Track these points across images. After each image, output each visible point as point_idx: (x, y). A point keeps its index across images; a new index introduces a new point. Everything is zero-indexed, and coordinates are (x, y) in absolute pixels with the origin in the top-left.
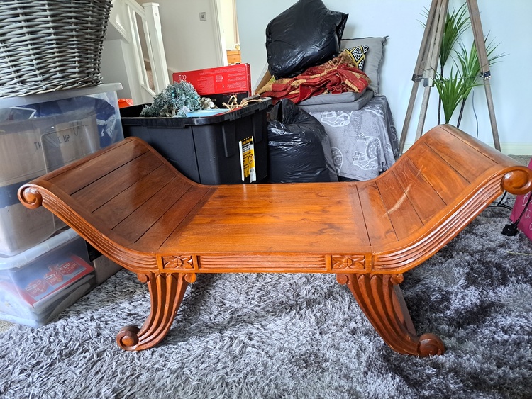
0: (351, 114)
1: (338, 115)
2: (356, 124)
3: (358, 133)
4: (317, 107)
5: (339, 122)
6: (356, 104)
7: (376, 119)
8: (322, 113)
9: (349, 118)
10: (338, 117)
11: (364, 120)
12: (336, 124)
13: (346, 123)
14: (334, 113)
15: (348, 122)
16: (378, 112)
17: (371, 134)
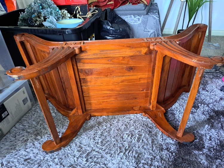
0: (142, 17)
1: (135, 17)
2: (145, 23)
3: (145, 28)
4: (123, 12)
5: (135, 21)
6: (145, 12)
7: (155, 20)
8: (126, 16)
9: (141, 19)
10: (135, 19)
11: (149, 21)
12: (134, 23)
13: (139, 22)
14: (132, 16)
15: (140, 22)
16: (156, 16)
17: (152, 29)
